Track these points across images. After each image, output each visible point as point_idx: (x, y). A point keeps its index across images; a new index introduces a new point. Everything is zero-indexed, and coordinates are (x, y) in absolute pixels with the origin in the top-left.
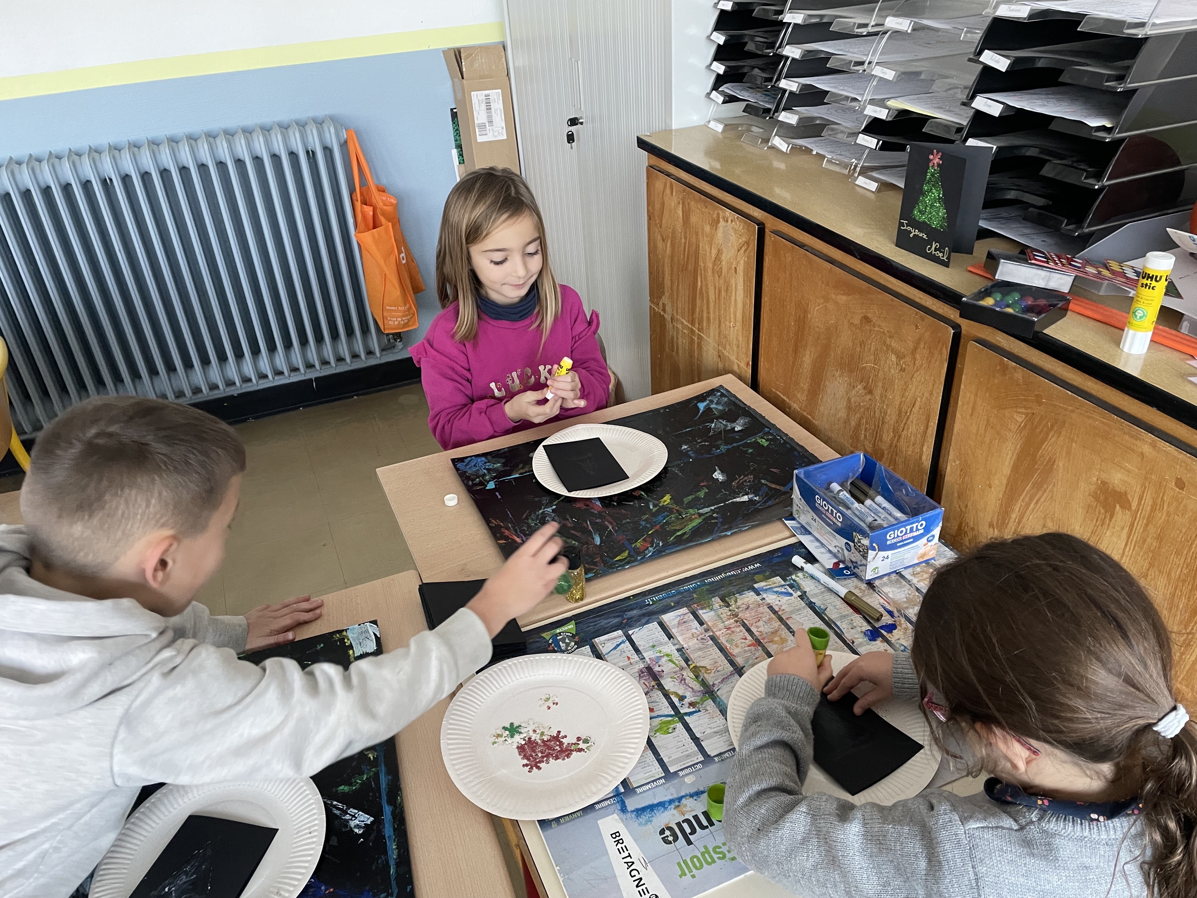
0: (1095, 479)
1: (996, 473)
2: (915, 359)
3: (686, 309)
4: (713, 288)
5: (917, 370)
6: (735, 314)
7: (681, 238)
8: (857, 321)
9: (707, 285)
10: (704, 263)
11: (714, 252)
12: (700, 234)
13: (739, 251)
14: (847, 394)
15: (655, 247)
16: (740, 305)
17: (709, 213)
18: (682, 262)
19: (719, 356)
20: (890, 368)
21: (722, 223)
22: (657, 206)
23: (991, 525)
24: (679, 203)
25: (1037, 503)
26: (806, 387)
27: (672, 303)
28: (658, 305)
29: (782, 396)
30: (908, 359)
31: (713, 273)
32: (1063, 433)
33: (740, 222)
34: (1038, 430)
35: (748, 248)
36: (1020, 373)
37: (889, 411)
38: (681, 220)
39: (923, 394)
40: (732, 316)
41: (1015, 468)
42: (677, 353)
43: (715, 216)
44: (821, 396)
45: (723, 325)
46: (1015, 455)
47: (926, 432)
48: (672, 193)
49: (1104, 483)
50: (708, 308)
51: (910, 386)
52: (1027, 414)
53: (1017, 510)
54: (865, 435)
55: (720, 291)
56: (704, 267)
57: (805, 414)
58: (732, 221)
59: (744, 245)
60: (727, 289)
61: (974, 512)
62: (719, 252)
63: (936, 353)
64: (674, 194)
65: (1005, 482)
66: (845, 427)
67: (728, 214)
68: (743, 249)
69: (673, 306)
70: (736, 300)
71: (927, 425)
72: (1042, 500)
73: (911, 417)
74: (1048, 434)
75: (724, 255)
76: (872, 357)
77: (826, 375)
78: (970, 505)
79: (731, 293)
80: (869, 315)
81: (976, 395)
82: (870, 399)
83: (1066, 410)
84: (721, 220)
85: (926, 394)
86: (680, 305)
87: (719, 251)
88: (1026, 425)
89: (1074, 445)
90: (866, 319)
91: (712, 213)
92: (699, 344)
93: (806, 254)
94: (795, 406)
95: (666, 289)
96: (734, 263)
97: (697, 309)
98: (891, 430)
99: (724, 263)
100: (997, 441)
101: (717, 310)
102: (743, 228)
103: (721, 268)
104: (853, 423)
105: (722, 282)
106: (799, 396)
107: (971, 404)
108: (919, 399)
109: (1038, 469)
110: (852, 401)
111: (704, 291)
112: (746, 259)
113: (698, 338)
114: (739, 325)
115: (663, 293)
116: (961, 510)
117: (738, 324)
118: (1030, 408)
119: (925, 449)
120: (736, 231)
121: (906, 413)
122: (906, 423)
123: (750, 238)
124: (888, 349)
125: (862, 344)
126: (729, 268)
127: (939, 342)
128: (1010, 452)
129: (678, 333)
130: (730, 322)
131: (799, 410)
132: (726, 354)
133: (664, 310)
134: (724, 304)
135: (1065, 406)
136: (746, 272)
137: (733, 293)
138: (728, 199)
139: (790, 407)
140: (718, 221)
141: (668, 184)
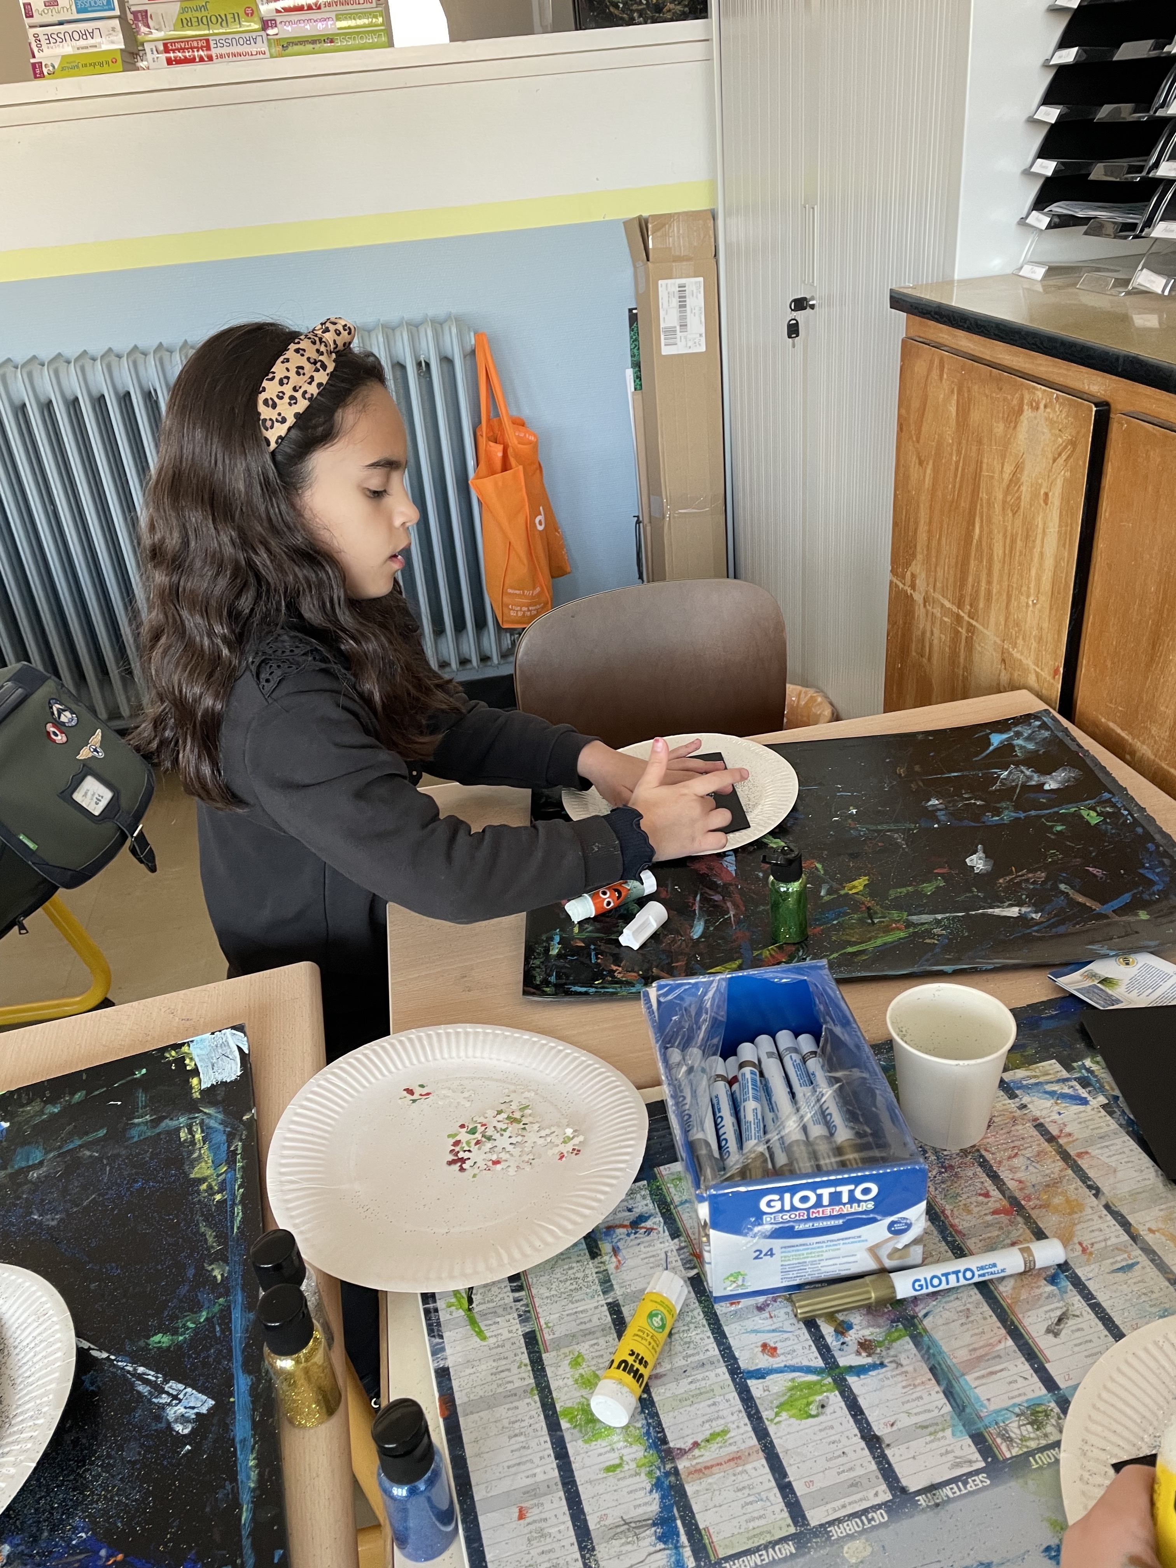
3: (951, 580)
4: (1001, 536)
6: (1039, 579)
7: (951, 454)
9: (991, 532)
10: (989, 493)
11: (1008, 469)
12: (985, 440)
13: (1054, 460)
15: (907, 477)
16: (1049, 563)
17: (1005, 399)
18: (949, 498)
19: (1003, 660)
21: (1027, 412)
22: (915, 404)
24: (952, 392)
27: (928, 571)
28: (904, 577)
29: (1119, 731)
31: (1003, 509)
33: (1061, 404)
35: (1073, 452)
38: (953, 422)
40: (1032, 585)
42: (929, 659)
43: (1015, 402)
45: (1014, 604)
48: (941, 376)
50: (990, 574)
55: (1013, 541)
56: (989, 499)
58: (1046, 407)
59: (1066, 447)
60: (1027, 537)
62: (1019, 467)
64: (945, 376)
67: (1039, 394)
68: (1064, 455)
69: (928, 577)
70: (1042, 553)
75: (1026, 473)
79: (1034, 541)
84: (1026, 407)
86: (940, 573)
87: (1017, 466)
91: (1009, 397)
92: (969, 641)
94: (1145, 750)
95: (919, 549)
96: (1045, 485)
97: (970, 579)
99: (1024, 488)
101: (1005, 578)
102: (1067, 416)
103: (1019, 498)
105: (1018, 522)
106: (1154, 731)
111: (984, 544)
112: (1068, 474)
113: (968, 631)
114: (1044, 599)
115: (914, 555)
117: (1042, 598)
120: (1051, 422)
123: (1078, 433)
126: (1035, 495)
129: (933, 623)
130: (1028, 597)
131: (1153, 757)
132: (1017, 655)
133: (913, 586)
134: (1020, 564)
136: (1066, 499)
137: (1038, 542)
138: (1043, 369)
139: (1133, 753)
140: (1021, 411)
141: (936, 362)
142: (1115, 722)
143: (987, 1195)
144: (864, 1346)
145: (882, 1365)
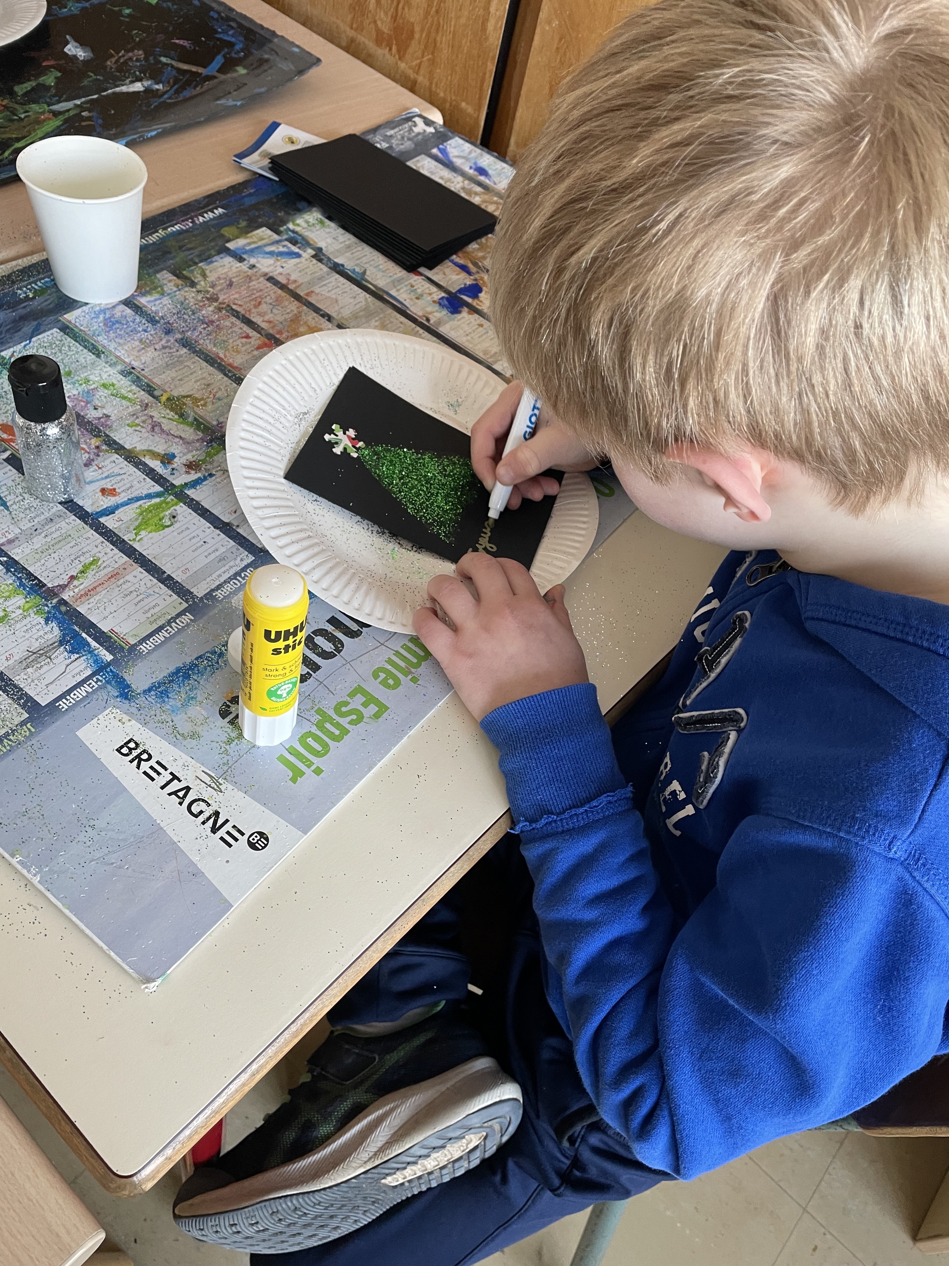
143: (247, 337)
144: (191, 466)
145: (211, 475)
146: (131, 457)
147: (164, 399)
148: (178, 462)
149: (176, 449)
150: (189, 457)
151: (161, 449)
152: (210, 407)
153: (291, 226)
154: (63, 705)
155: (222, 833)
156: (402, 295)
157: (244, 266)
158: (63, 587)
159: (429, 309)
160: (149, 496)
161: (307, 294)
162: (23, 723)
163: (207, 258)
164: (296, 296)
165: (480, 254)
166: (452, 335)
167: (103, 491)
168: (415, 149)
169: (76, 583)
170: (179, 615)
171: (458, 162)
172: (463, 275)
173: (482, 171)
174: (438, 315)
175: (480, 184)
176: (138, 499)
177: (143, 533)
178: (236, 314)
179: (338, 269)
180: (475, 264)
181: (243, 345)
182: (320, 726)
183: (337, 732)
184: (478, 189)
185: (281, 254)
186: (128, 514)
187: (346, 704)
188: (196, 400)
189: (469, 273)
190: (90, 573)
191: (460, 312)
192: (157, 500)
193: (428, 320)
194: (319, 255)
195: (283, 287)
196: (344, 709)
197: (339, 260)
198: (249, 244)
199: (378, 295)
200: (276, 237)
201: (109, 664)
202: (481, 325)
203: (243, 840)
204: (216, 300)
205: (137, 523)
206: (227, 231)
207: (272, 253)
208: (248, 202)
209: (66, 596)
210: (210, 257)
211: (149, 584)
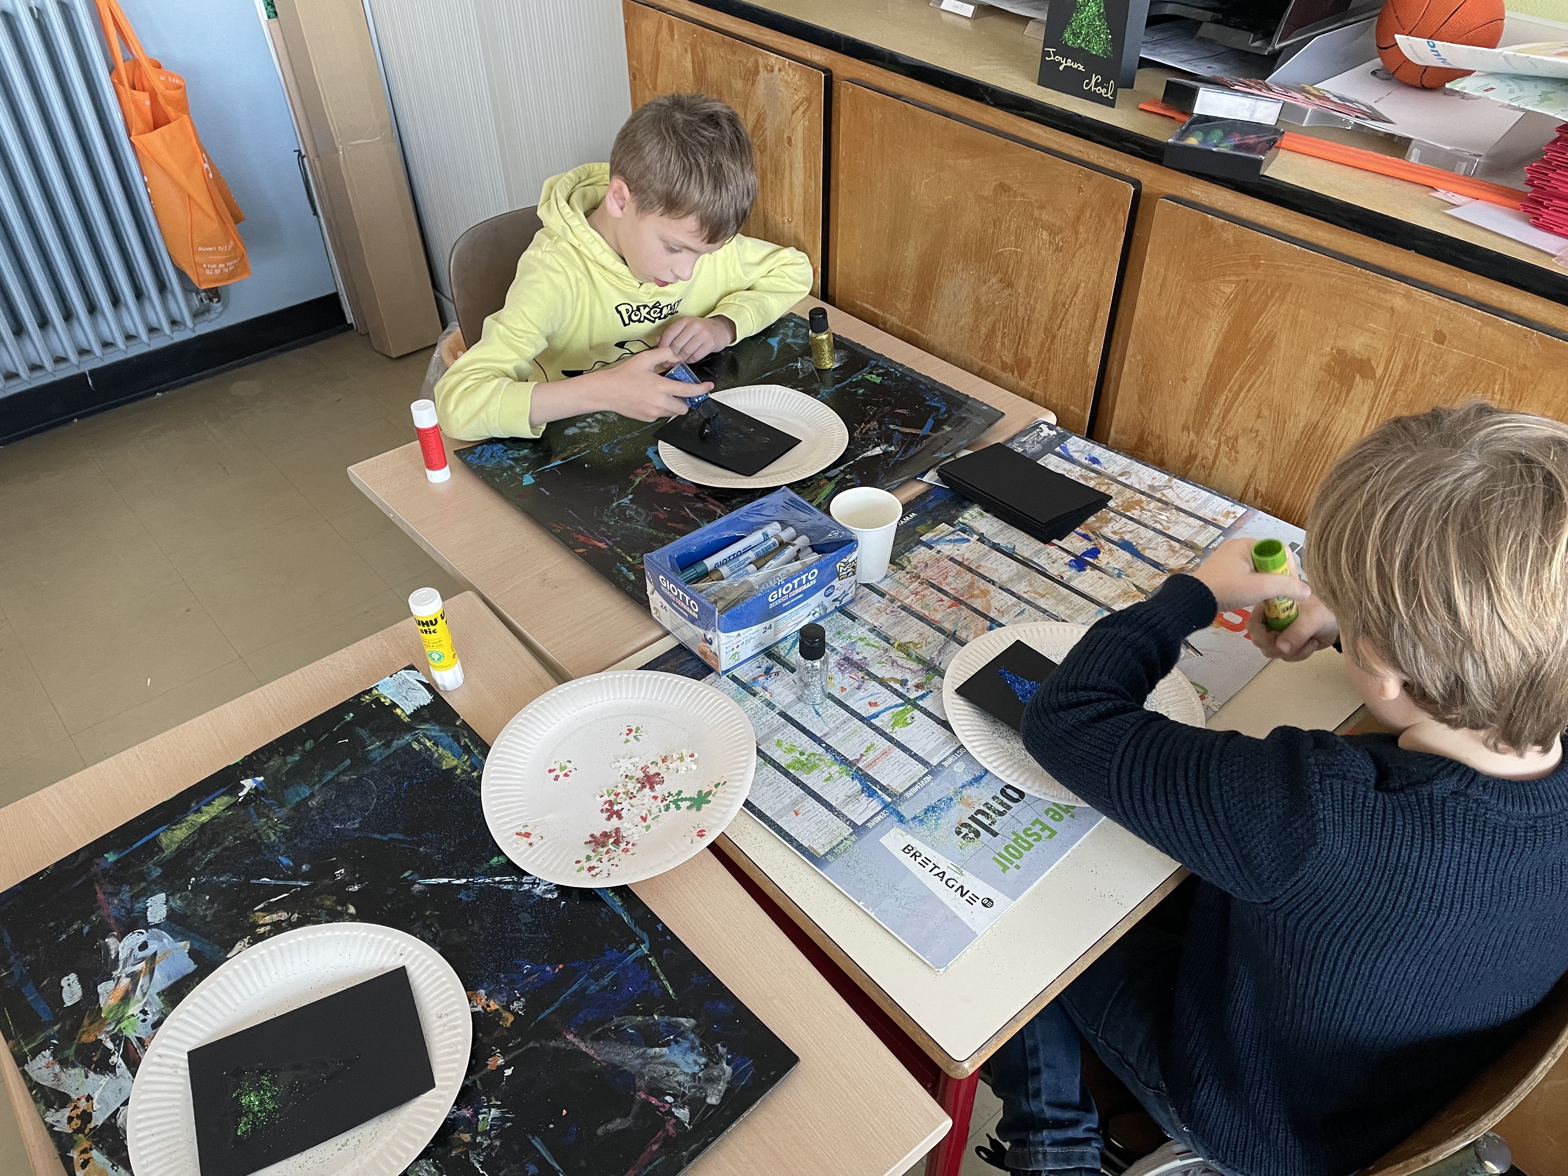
0: (1329, 349)
1: (1193, 364)
2: (1077, 233)
5: (1081, 247)
6: (791, 202)
8: (988, 192)
13: (793, 112)
14: (974, 292)
16: (799, 191)
17: (740, 62)
20: (1039, 249)
21: (763, 74)
22: (647, 58)
23: (1185, 428)
24: (686, 50)
25: (1248, 391)
26: (910, 292)
29: (872, 309)
30: (1067, 233)
32: (1288, 299)
33: (793, 69)
34: (1253, 300)
35: (808, 107)
36: (1230, 232)
37: (1038, 307)
39: (1089, 277)
40: (785, 207)
41: (1221, 352)
43: (750, 64)
44: (933, 301)
46: (1220, 335)
47: (1093, 326)
48: (672, 37)
49: (1340, 352)
51: (1070, 270)
52: (1238, 283)
53: (1222, 403)
54: (1003, 343)
57: (909, 328)
58: (780, 70)
59: (802, 103)
60: (776, 170)
61: (1162, 416)
63: (1108, 221)
64: (676, 37)
65: (1205, 372)
66: (971, 337)
67: (772, 60)
68: (801, 109)
70: (791, 183)
71: (1096, 316)
72: (1257, 385)
73: (1071, 309)
74: (1267, 304)
75: (768, 120)
76: (1013, 238)
77: (941, 271)
78: (1155, 408)
79: (783, 174)
80: (1007, 182)
81: (1167, 269)
82: (1010, 295)
83: (1292, 269)
84: (761, 69)
85: (1094, 276)
87: (759, 115)
88: (1236, 297)
89: (1302, 312)
90: (1003, 188)
91: (744, 60)
93: (906, 108)
94: (894, 319)
96: (788, 130)
98: (1042, 329)
99: (768, 133)
100: (1195, 323)
102: (800, 79)
103: (764, 140)
104: (984, 330)
105: (767, 160)
106: (899, 305)
107: (1160, 281)
108: (1083, 285)
109: (1251, 349)
110: (983, 299)
112: (807, 123)
114: (798, 219)
116: (1143, 416)
117: (796, 217)
118: (1243, 274)
119: (1091, 349)
120: (788, 83)
121: (1064, 306)
122: (1062, 320)
123: (812, 91)
124: (1036, 224)
125: (997, 222)
126: (779, 139)
127: (1113, 205)
128: (1213, 334)
130: (783, 216)
131: (900, 324)
134: (772, 191)
135: (1292, 265)
136: (808, 143)
137: (787, 174)
138: (769, 38)
139: (885, 323)
140: (757, 72)
141: (665, 25)
142: (869, 303)
143: (942, 600)
144: (918, 686)
145: (931, 692)
146: (882, 682)
147: (896, 645)
148: (910, 684)
149: (908, 676)
150: (916, 681)
151: (899, 677)
152: (924, 648)
153: (961, 520)
154: (870, 825)
155: (966, 897)
156: (1042, 561)
157: (933, 552)
158: (858, 760)
159: (1062, 570)
160: (897, 706)
161: (977, 567)
162: (851, 834)
163: (910, 549)
164: (970, 570)
165: (1097, 525)
166: (1080, 587)
167: (870, 704)
168: (1042, 450)
169: (864, 758)
170: (924, 776)
171: (1076, 456)
172: (1086, 542)
173: (1095, 460)
174: (1069, 573)
175: (1093, 471)
176: (891, 708)
177: (896, 728)
178: (933, 586)
179: (996, 547)
180: (1094, 533)
181: (940, 606)
182: (1015, 841)
183: (1026, 846)
184: (1093, 475)
185: (956, 541)
186: (886, 717)
187: (1030, 829)
188: (916, 645)
189: (1090, 540)
190: (871, 752)
191: (1084, 570)
192: (902, 708)
193: (1062, 578)
194: (982, 539)
195: (960, 564)
196: (1029, 832)
197: (995, 541)
198: (935, 536)
199: (1025, 563)
200: (952, 529)
201: (890, 804)
202: (1101, 578)
203: (979, 902)
204: (919, 577)
205: (892, 723)
206: (919, 529)
207: (950, 541)
208: (931, 505)
209: (860, 765)
210: (911, 548)
211: (905, 758)
